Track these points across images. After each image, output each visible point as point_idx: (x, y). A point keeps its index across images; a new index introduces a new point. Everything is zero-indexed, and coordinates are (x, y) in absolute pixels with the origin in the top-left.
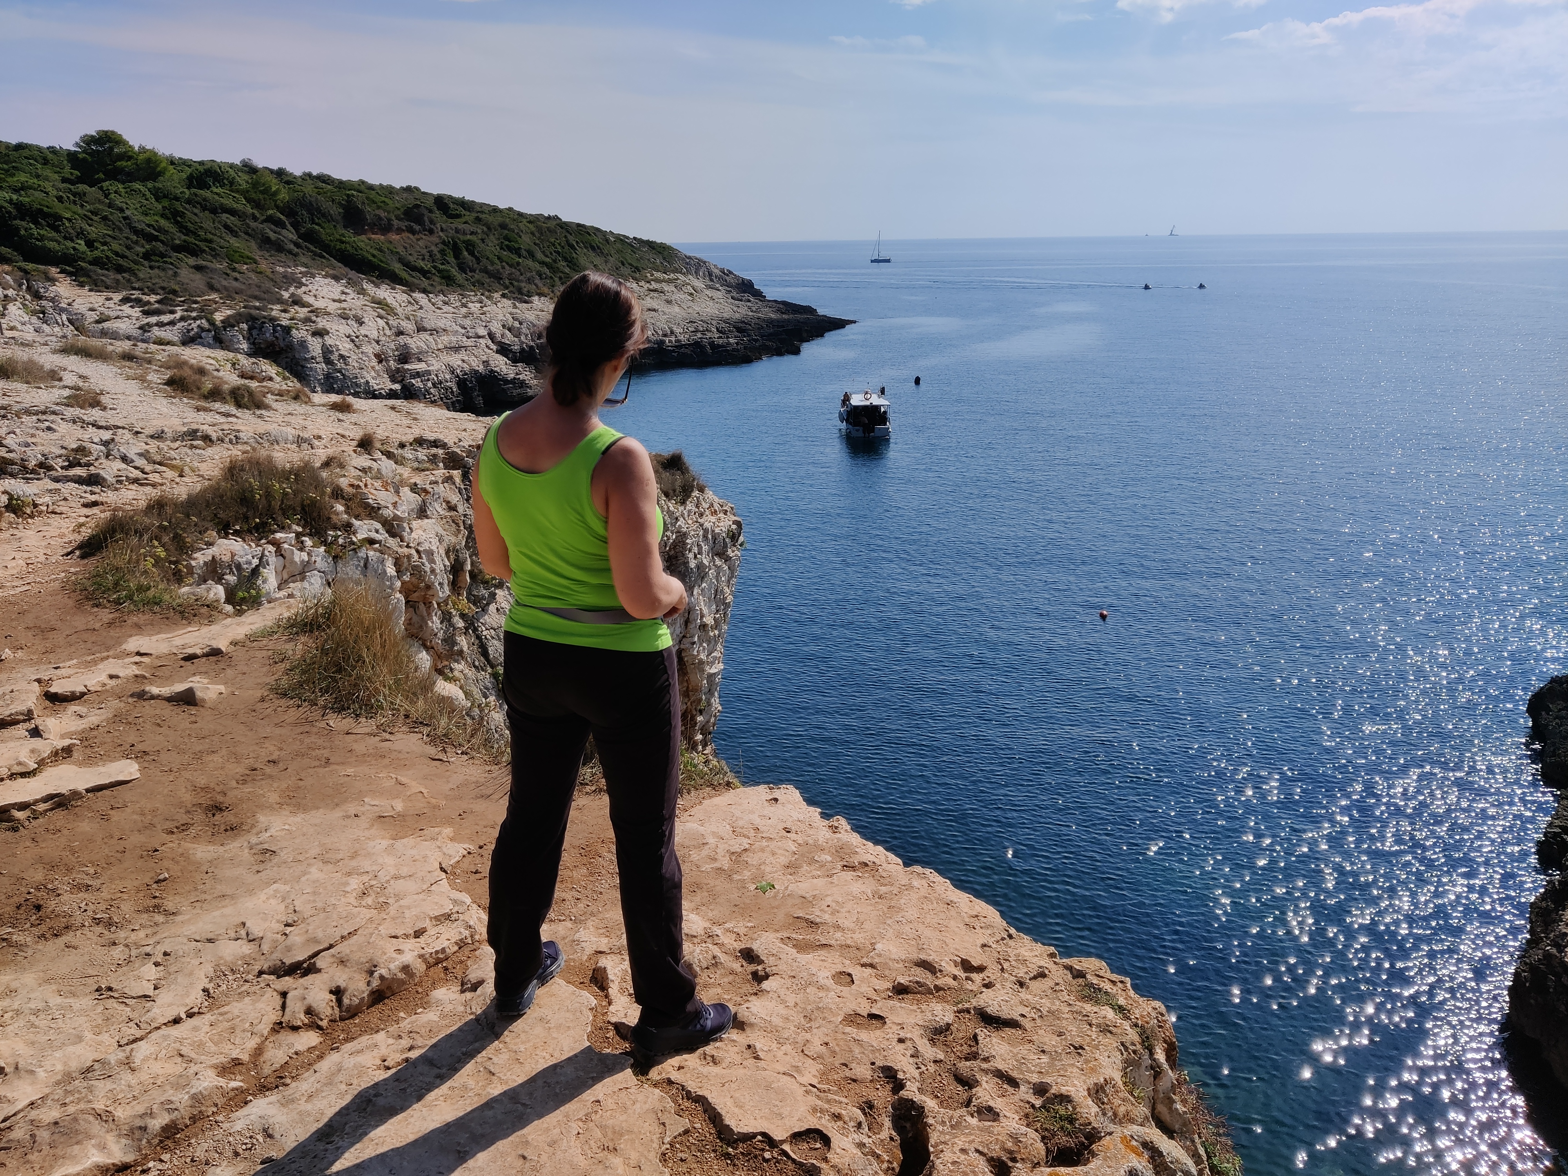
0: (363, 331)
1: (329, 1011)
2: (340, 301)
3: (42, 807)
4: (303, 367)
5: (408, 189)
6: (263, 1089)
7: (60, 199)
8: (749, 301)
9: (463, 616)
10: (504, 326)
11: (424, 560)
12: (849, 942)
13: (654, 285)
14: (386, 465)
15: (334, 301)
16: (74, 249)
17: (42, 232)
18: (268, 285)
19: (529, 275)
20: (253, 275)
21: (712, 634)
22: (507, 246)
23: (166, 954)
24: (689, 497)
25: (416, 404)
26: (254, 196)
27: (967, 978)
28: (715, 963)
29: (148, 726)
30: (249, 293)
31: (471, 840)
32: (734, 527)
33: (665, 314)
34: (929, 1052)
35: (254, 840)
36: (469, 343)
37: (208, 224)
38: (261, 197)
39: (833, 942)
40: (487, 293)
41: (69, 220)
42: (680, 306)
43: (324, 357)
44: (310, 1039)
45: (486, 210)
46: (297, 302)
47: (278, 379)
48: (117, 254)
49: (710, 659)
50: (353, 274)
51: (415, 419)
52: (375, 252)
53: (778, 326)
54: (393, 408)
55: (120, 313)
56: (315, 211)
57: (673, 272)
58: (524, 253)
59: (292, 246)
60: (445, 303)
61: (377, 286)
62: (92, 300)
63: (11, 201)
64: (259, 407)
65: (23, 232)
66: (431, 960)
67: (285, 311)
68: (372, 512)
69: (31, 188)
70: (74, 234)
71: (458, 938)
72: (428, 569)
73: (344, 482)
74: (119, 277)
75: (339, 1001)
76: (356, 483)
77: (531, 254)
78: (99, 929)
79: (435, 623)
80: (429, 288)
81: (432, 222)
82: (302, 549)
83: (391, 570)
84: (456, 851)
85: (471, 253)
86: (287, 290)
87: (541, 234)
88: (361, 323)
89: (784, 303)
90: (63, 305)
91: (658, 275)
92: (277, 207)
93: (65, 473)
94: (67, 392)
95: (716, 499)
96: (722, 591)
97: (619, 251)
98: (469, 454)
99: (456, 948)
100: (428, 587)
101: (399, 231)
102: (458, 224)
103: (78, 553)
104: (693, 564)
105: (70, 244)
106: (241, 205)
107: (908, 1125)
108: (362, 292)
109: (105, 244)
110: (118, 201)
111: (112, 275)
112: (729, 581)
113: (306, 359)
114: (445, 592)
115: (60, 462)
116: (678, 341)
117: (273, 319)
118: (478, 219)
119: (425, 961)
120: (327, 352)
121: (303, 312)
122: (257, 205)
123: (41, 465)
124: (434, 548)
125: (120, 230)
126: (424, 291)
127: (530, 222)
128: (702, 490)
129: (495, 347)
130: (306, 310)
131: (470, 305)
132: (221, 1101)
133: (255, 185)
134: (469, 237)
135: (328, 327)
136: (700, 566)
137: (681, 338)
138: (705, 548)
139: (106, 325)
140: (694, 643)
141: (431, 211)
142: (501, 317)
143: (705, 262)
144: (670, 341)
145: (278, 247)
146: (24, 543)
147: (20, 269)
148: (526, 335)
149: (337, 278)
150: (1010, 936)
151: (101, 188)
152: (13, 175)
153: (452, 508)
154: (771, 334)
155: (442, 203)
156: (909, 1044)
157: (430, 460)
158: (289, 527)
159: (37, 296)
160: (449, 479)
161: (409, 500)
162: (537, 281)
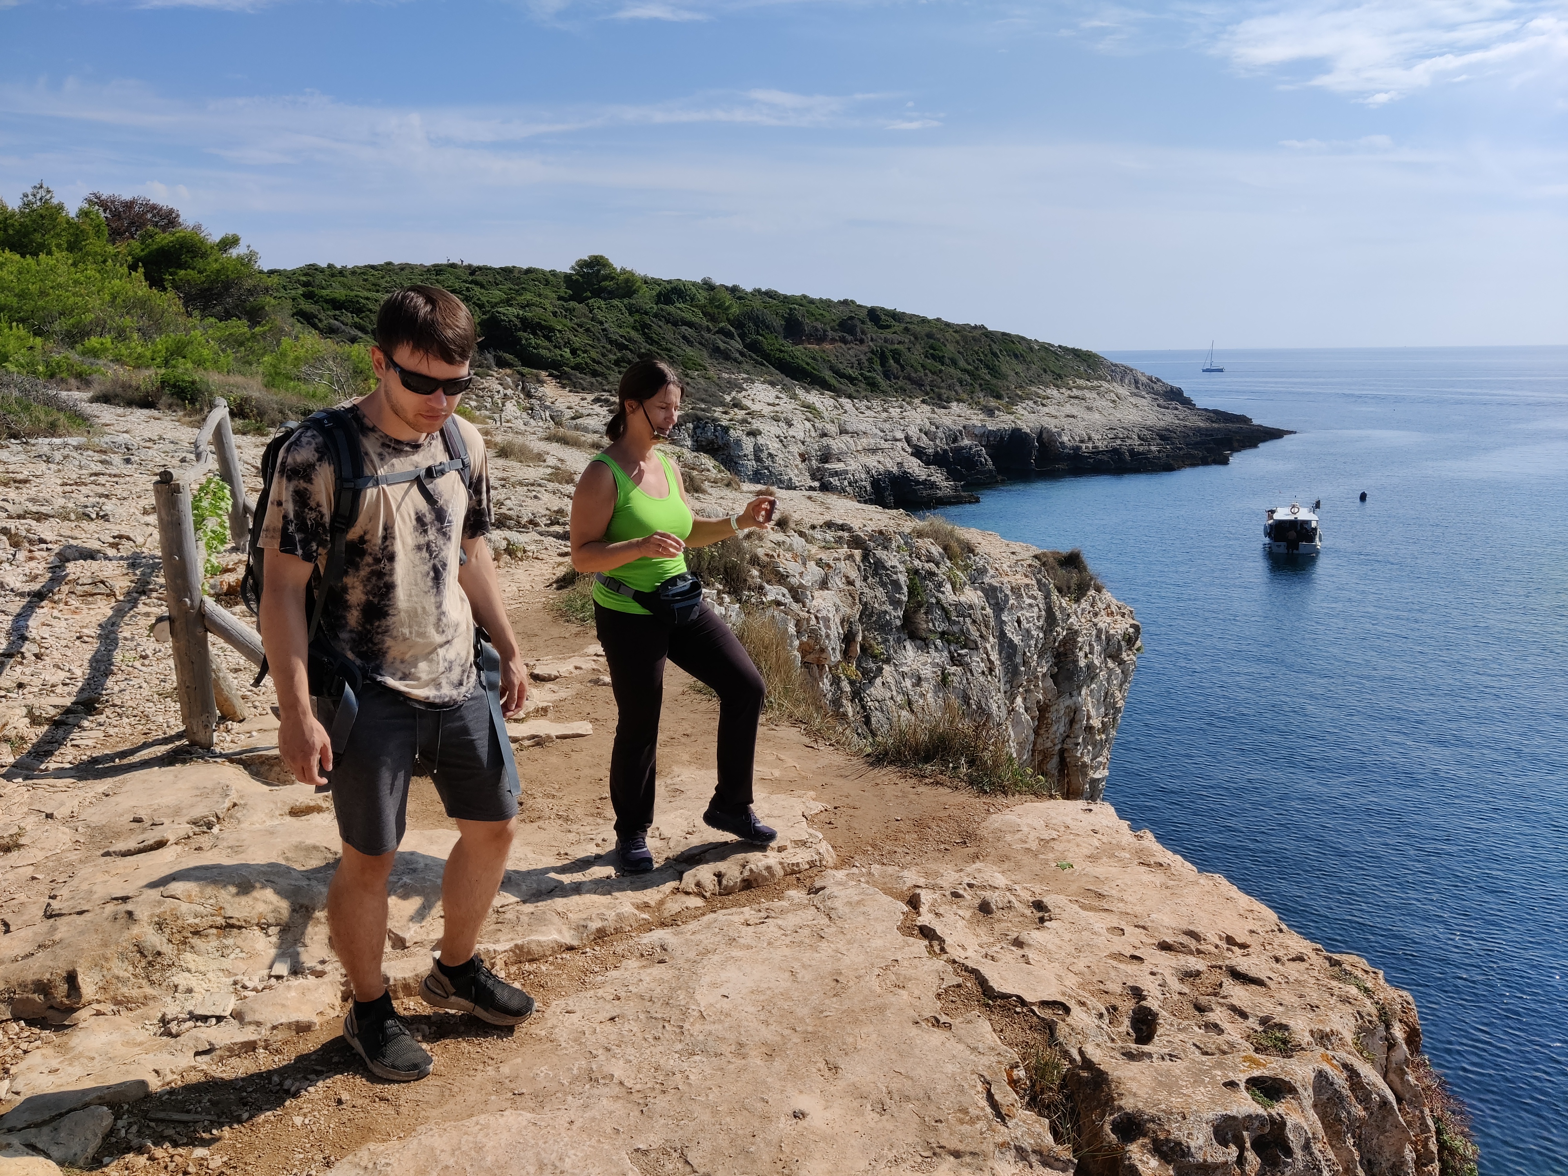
0: (791, 432)
1: (712, 887)
2: (773, 405)
3: (526, 743)
4: (736, 463)
5: (845, 302)
6: (663, 925)
7: (555, 314)
8: (1177, 409)
9: (852, 683)
10: (921, 430)
11: (821, 626)
12: (1128, 911)
13: (1075, 392)
14: (798, 542)
15: (769, 404)
16: (561, 356)
17: (539, 342)
18: (714, 389)
19: (950, 382)
20: (702, 381)
21: (1098, 738)
22: (932, 355)
23: (604, 840)
24: (1085, 595)
25: (830, 495)
26: (710, 310)
27: (1228, 949)
28: (1010, 907)
29: (599, 702)
30: (697, 396)
31: (828, 802)
32: (1131, 630)
33: (1084, 420)
34: (1175, 984)
35: (669, 781)
36: (886, 445)
37: (669, 336)
38: (716, 311)
39: (1114, 909)
40: (908, 399)
41: (560, 331)
42: (1100, 413)
43: (755, 455)
44: (698, 902)
45: (915, 320)
46: (737, 405)
47: (715, 471)
48: (594, 360)
49: (1095, 764)
50: (787, 380)
51: (828, 508)
52: (809, 361)
53: (1206, 435)
54: (810, 498)
55: (591, 411)
56: (760, 323)
57: (1097, 379)
58: (947, 361)
59: (738, 355)
60: (868, 408)
61: (808, 392)
62: (570, 399)
63: (517, 317)
64: (697, 491)
65: (524, 342)
66: (788, 870)
67: (726, 413)
68: (782, 579)
69: (533, 305)
70: (562, 343)
71: (810, 859)
72: (823, 634)
73: (760, 552)
74: (593, 380)
75: (720, 882)
76: (771, 553)
77: (954, 362)
78: (560, 822)
79: (825, 684)
80: (855, 394)
81: (863, 332)
82: (721, 604)
83: (792, 629)
84: (817, 807)
85: (897, 361)
86: (729, 394)
87: (966, 343)
88: (790, 424)
89: (1215, 412)
90: (548, 403)
91: (1080, 382)
92: (728, 320)
93: (547, 529)
94: (549, 471)
95: (1114, 601)
96: (1113, 695)
97: (1042, 359)
98: (871, 538)
99: (807, 867)
100: (823, 650)
101: (833, 341)
102: (887, 334)
103: (555, 586)
104: (1082, 663)
105: (558, 352)
106: (698, 318)
107: (1144, 1028)
108: (794, 397)
109: (585, 352)
110: (600, 316)
111: (589, 379)
112: (1121, 685)
113: (739, 457)
114: (837, 656)
115: (545, 521)
116: (1095, 447)
117: (715, 420)
118: (907, 330)
119: (783, 868)
120: (758, 450)
121: (741, 414)
122: (712, 318)
123: (531, 522)
124: (831, 616)
125: (599, 340)
126: (850, 397)
127: (956, 332)
128: (1098, 590)
129: (910, 450)
130: (744, 412)
131: (891, 410)
132: (635, 925)
133: (712, 300)
134: (896, 346)
135: (761, 428)
136: (1090, 666)
137: (1099, 444)
138: (1097, 648)
139: (579, 421)
140: (1078, 744)
141: (863, 322)
142: (919, 421)
143: (1131, 370)
144: (1087, 448)
145: (724, 356)
146: (516, 577)
147: (519, 372)
148: (942, 439)
149: (773, 384)
150: (1281, 931)
151: (587, 305)
152: (521, 294)
153: (850, 583)
154: (1197, 443)
155: (875, 315)
156: (1159, 976)
157: (836, 542)
158: (713, 585)
159: (529, 395)
160: (850, 557)
161: (814, 572)
162: (958, 388)
